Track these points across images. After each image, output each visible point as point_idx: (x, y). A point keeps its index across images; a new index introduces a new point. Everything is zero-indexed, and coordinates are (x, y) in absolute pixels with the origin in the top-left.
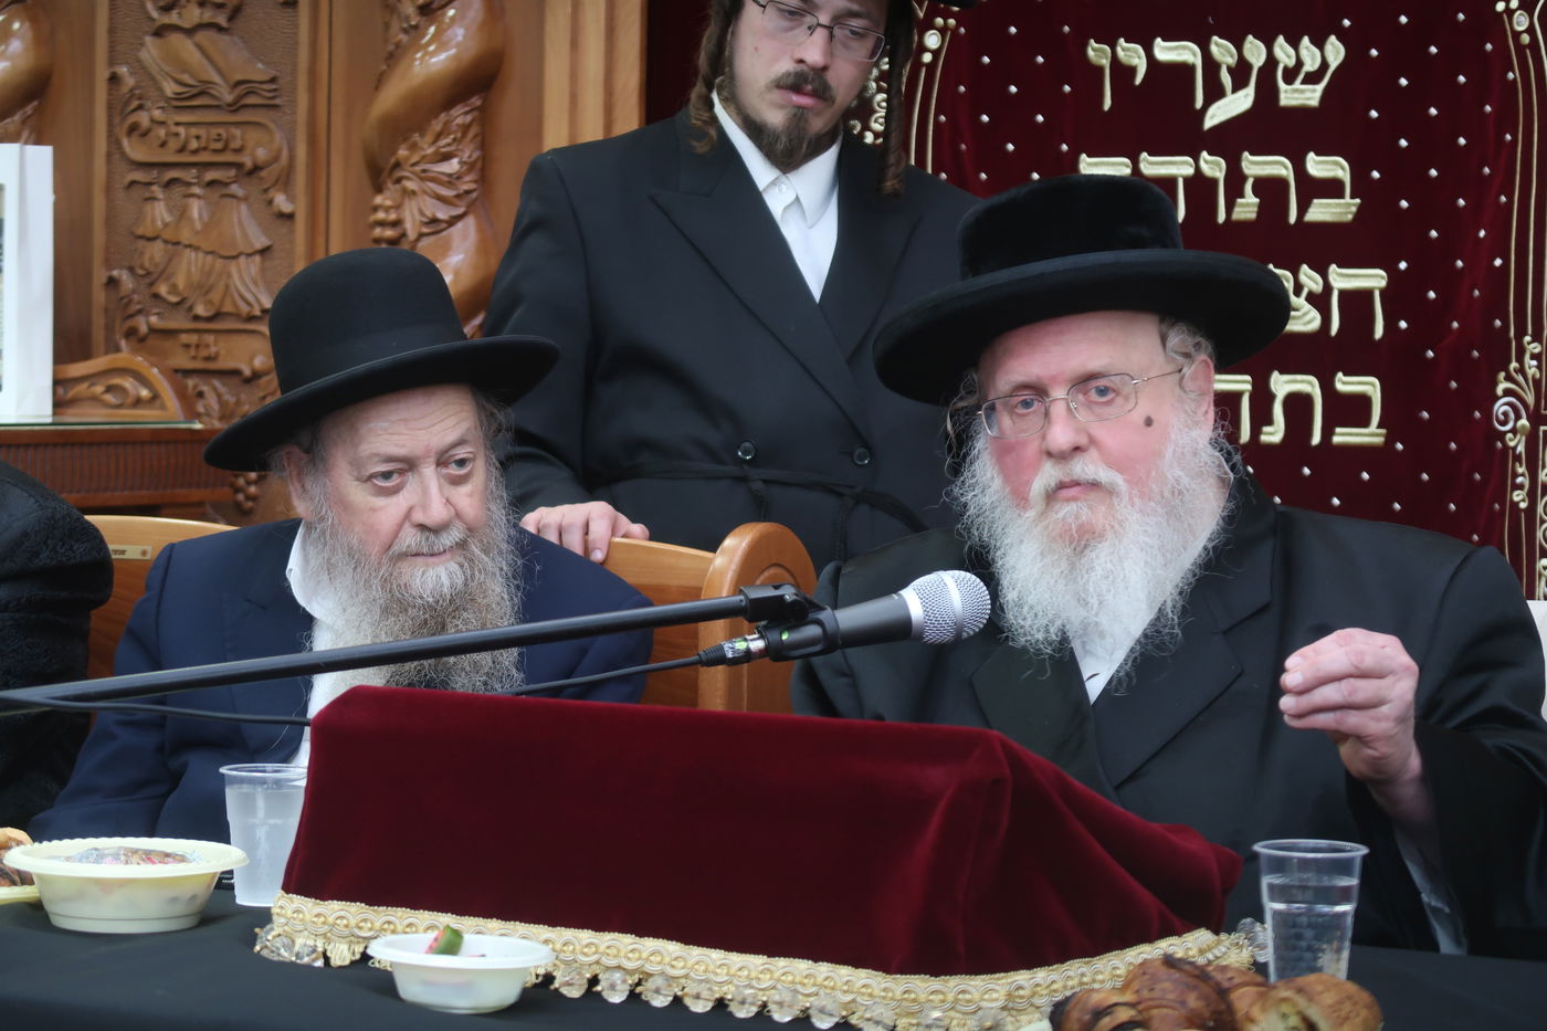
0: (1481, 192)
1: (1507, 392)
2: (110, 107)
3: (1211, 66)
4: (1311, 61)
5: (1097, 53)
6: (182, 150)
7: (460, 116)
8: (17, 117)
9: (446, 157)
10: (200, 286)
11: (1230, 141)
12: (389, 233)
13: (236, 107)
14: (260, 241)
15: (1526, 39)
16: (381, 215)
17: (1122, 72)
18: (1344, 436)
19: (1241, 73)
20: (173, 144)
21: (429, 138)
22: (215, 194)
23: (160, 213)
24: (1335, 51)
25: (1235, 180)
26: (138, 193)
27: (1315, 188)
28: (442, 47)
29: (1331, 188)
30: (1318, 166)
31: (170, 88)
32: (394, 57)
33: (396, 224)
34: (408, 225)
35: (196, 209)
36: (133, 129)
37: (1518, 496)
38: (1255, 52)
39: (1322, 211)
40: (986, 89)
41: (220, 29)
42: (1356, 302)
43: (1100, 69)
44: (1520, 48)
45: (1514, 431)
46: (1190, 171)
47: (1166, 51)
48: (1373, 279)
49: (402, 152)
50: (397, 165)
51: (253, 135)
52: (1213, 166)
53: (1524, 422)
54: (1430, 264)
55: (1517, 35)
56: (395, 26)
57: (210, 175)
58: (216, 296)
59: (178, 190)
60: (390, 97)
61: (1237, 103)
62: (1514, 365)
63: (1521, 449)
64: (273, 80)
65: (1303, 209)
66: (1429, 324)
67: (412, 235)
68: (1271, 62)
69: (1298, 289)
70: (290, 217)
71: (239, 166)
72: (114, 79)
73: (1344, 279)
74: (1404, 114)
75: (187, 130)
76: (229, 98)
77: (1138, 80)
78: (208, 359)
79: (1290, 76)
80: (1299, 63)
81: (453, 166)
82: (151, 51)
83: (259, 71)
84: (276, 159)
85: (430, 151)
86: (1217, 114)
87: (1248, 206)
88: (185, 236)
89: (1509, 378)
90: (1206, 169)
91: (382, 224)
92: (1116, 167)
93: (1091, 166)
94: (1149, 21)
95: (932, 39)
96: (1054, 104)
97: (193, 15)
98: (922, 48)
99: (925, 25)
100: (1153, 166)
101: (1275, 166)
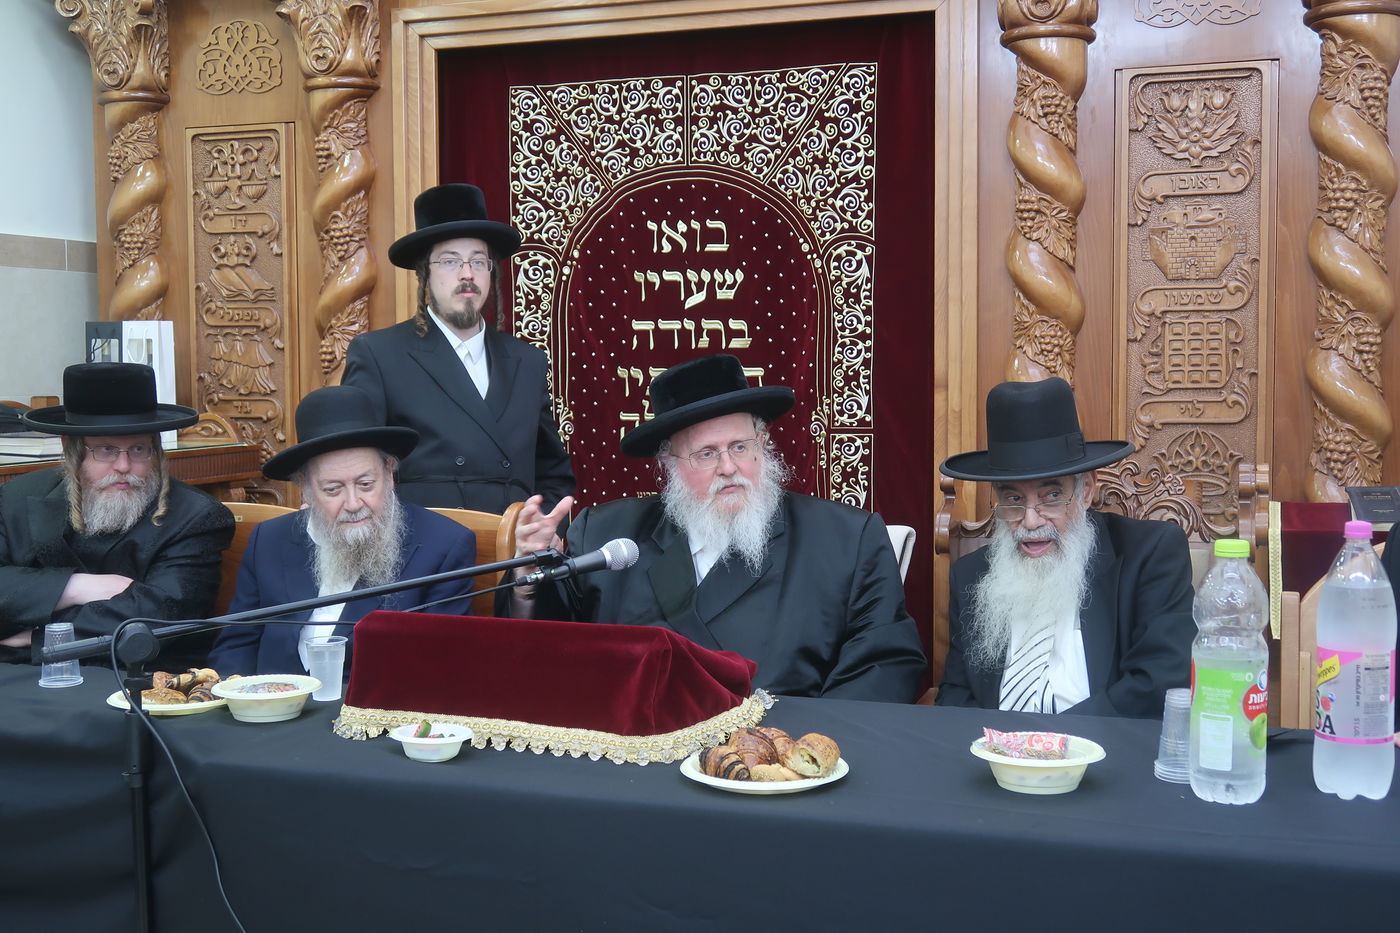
0: (802, 334)
1: (816, 420)
2: (197, 301)
3: (687, 282)
4: (730, 280)
5: (638, 277)
6: (231, 320)
7: (359, 305)
8: (154, 306)
9: (353, 323)
10: (242, 381)
12: (329, 357)
14: (269, 360)
15: (820, 271)
16: (325, 349)
17: (649, 285)
19: (700, 285)
20: (227, 317)
21: (345, 315)
22: (247, 339)
23: (222, 348)
24: (740, 276)
25: (699, 330)
26: (210, 339)
27: (733, 334)
28: (350, 275)
29: (740, 334)
30: (734, 324)
31: (225, 293)
32: (328, 279)
33: (331, 353)
34: (337, 353)
35: (238, 345)
36: (208, 310)
37: (822, 463)
38: (706, 276)
39: (736, 343)
40: (591, 293)
41: (247, 266)
43: (641, 283)
44: (818, 275)
45: (819, 436)
46: (680, 327)
47: (668, 276)
48: (758, 372)
49: (333, 322)
50: (331, 327)
51: (263, 314)
52: (690, 325)
53: (823, 432)
54: (782, 365)
55: (816, 269)
56: (328, 265)
57: (244, 331)
58: (249, 385)
59: (230, 338)
60: (327, 298)
61: (698, 298)
62: (819, 408)
63: (823, 443)
64: (272, 289)
65: (728, 343)
67: (339, 358)
68: (713, 280)
70: (283, 349)
71: (258, 327)
72: (198, 288)
74: (769, 301)
75: (233, 311)
76: (252, 297)
77: (656, 289)
78: (247, 413)
79: (721, 286)
80: (725, 281)
81: (356, 327)
82: (215, 275)
83: (266, 285)
84: (275, 324)
85: (346, 321)
86: (691, 302)
87: (704, 342)
88: (234, 358)
89: (817, 414)
90: (687, 326)
91: (325, 353)
92: (648, 326)
93: (637, 325)
94: (661, 263)
95: (566, 270)
96: (620, 299)
97: (234, 260)
98: (562, 274)
99: (563, 264)
100: (664, 325)
101: (717, 325)
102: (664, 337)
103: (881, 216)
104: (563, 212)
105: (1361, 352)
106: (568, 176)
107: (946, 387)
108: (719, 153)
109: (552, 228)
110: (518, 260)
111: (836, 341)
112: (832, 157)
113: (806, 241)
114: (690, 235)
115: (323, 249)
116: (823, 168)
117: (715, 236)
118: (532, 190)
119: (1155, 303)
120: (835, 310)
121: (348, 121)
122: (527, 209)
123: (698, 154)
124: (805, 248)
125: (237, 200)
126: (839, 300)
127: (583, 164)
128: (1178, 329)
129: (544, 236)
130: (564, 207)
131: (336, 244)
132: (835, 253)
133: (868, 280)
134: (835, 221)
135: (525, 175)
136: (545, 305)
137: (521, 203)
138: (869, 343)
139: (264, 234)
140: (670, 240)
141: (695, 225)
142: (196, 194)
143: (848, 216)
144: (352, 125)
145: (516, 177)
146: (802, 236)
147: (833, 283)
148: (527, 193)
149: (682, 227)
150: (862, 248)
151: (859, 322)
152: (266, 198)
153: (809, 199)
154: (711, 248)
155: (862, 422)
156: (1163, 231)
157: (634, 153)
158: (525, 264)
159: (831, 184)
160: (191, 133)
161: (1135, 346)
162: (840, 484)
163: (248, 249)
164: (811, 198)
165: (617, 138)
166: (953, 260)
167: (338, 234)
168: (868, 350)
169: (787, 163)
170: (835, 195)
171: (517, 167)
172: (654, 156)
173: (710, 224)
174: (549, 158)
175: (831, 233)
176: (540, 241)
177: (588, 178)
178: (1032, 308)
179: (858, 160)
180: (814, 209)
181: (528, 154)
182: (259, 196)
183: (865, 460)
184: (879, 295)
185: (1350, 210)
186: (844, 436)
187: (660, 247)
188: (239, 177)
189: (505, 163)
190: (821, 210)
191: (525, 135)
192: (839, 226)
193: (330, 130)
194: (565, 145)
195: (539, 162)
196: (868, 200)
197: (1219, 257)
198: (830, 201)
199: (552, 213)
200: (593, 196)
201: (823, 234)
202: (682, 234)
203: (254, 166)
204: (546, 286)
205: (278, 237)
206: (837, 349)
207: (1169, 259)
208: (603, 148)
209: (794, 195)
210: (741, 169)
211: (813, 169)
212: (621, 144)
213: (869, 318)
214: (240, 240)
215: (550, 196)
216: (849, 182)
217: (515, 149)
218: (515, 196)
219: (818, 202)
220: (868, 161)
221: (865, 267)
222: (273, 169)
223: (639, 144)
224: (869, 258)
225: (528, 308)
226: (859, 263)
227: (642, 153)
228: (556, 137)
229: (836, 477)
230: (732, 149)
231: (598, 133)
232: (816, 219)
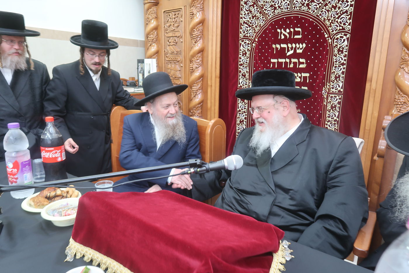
0: (323, 64)
1: (324, 90)
2: (164, 54)
3: (288, 47)
4: (301, 47)
5: (274, 46)
6: (171, 59)
7: (199, 55)
8: (155, 55)
9: (198, 60)
10: (173, 74)
11: (290, 57)
12: (192, 69)
13: (177, 54)
14: (179, 69)
15: (330, 43)
16: (191, 67)
17: (277, 48)
19: (292, 48)
20: (171, 58)
21: (196, 57)
22: (175, 64)
23: (169, 66)
24: (304, 45)
25: (290, 62)
26: (167, 64)
27: (300, 63)
28: (197, 47)
29: (303, 63)
30: (302, 60)
31: (170, 52)
32: (192, 48)
33: (192, 68)
34: (194, 68)
35: (173, 65)
36: (167, 57)
37: (325, 103)
38: (294, 45)
39: (301, 66)
40: (260, 51)
41: (175, 45)
42: (305, 78)
43: (274, 48)
44: (330, 45)
45: (325, 95)
46: (285, 61)
47: (282, 46)
48: (307, 75)
49: (193, 59)
50: (192, 61)
51: (178, 57)
52: (288, 60)
53: (326, 94)
54: (315, 73)
55: (329, 43)
56: (192, 44)
57: (174, 62)
58: (175, 75)
59: (171, 63)
60: (191, 53)
61: (291, 52)
62: (326, 86)
63: (326, 97)
64: (180, 51)
65: (299, 66)
66: (314, 81)
67: (194, 69)
68: (296, 47)
69: (298, 76)
70: (182, 67)
71: (177, 61)
72: (165, 51)
73: (304, 75)
74: (313, 53)
75: (171, 57)
76: (176, 53)
77: (279, 49)
78: (174, 82)
79: (298, 49)
80: (300, 47)
81: (199, 61)
82: (168, 48)
83: (179, 50)
84: (181, 60)
85: (196, 59)
86: (289, 54)
87: (292, 66)
88: (172, 69)
89: (325, 88)
90: (287, 61)
92: (275, 61)
93: (272, 60)
94: (280, 42)
95: (254, 45)
96: (268, 53)
97: (172, 44)
98: (253, 46)
99: (253, 43)
100: (280, 60)
101: (296, 60)
102: (280, 64)
103: (354, 25)
104: (254, 28)
106: (256, 17)
107: (371, 81)
108: (301, 7)
109: (251, 33)
110: (241, 42)
111: (333, 65)
112: (339, 5)
113: (327, 34)
114: (290, 33)
115: (192, 40)
116: (335, 9)
117: (298, 33)
118: (246, 22)
120: (334, 55)
122: (244, 27)
123: (294, 8)
124: (326, 36)
125: (173, 28)
126: (336, 52)
127: (260, 13)
129: (248, 35)
130: (254, 26)
131: (194, 38)
132: (336, 37)
133: (347, 46)
134: (337, 26)
135: (244, 17)
136: (248, 55)
137: (243, 25)
138: (345, 66)
139: (179, 37)
140: (284, 35)
141: (292, 30)
142: (164, 27)
143: (342, 25)
144: (199, 5)
145: (242, 18)
146: (326, 32)
147: (334, 47)
148: (244, 22)
149: (288, 31)
150: (346, 35)
151: (342, 59)
152: (179, 27)
153: (329, 20)
154: (296, 37)
155: (339, 91)
157: (275, 8)
158: (243, 43)
159: (337, 14)
160: (163, 11)
162: (330, 110)
163: (175, 41)
164: (330, 19)
165: (270, 4)
166: (380, 38)
167: (194, 35)
168: (344, 68)
169: (323, 8)
170: (338, 18)
171: (242, 15)
172: (281, 9)
173: (297, 29)
174: (251, 12)
175: (336, 31)
176: (247, 36)
177: (261, 17)
179: (348, 5)
180: (331, 23)
181: (245, 11)
182: (178, 26)
183: (339, 103)
184: (350, 51)
186: (333, 95)
187: (281, 37)
188: (174, 22)
189: (239, 13)
190: (333, 23)
191: (245, 5)
192: (338, 28)
193: (193, 7)
194: (256, 7)
195: (248, 13)
196: (350, 19)
198: (336, 20)
199: (251, 28)
200: (262, 22)
201: (333, 31)
202: (288, 33)
203: (177, 18)
204: (248, 49)
205: (182, 37)
206: (334, 68)
208: (266, 7)
209: (324, 19)
210: (308, 11)
211: (332, 10)
212: (272, 6)
213: (345, 58)
214: (173, 38)
215: (251, 23)
216: (343, 13)
217: (242, 10)
218: (241, 23)
219: (332, 21)
220: (351, 6)
221: (346, 42)
222: (181, 18)
223: (277, 6)
224: (348, 39)
225: (243, 55)
226: (344, 40)
227: (277, 8)
228: (253, 6)
229: (329, 107)
230: (305, 5)
231: (265, 3)
232: (331, 26)
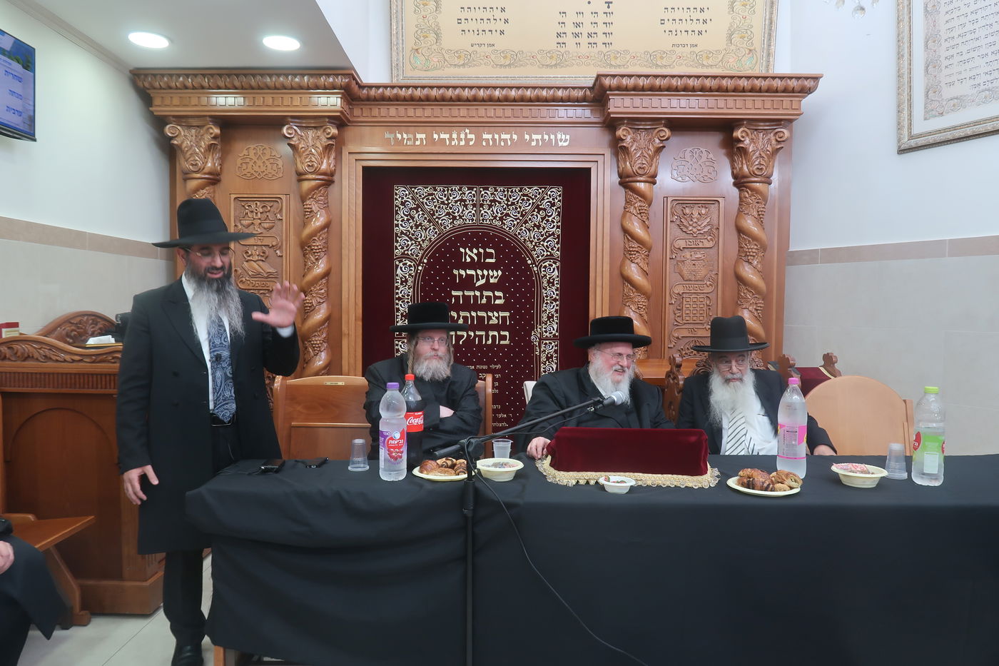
0: (528, 299)
1: (534, 334)
3: (477, 275)
4: (495, 274)
5: (455, 272)
7: (324, 281)
9: (321, 289)
11: (481, 289)
12: (310, 305)
13: (267, 278)
17: (461, 276)
18: (502, 342)
19: (483, 276)
21: (318, 285)
24: (500, 273)
25: (482, 296)
27: (497, 298)
28: (319, 268)
29: (499, 297)
30: (497, 294)
31: (251, 273)
32: (310, 269)
33: (311, 303)
34: (313, 303)
37: (537, 353)
38: (485, 272)
39: (498, 302)
40: (432, 278)
41: (263, 261)
42: (504, 318)
43: (456, 275)
44: (535, 274)
45: (535, 341)
46: (473, 294)
47: (469, 272)
48: (507, 314)
49: (312, 288)
50: (311, 291)
52: (478, 293)
53: (537, 340)
54: (517, 311)
55: (535, 271)
56: (310, 262)
57: (261, 292)
60: (309, 277)
61: (482, 282)
62: (535, 329)
63: (537, 344)
64: (277, 272)
65: (494, 301)
66: (517, 322)
67: (314, 305)
68: (488, 274)
69: (494, 316)
73: (502, 314)
74: (512, 284)
76: (266, 276)
77: (463, 277)
79: (492, 277)
80: (493, 275)
81: (323, 291)
82: (246, 265)
83: (273, 270)
85: (318, 288)
86: (478, 284)
87: (484, 301)
89: (534, 332)
90: (477, 294)
91: (308, 303)
92: (460, 293)
93: (454, 293)
94: (466, 266)
95: (420, 268)
96: (446, 281)
97: (256, 258)
98: (418, 269)
99: (418, 265)
100: (467, 293)
101: (490, 294)
102: (466, 298)
103: (563, 250)
104: (419, 242)
105: (757, 310)
106: (422, 226)
108: (492, 220)
109: (414, 249)
110: (397, 263)
111: (544, 301)
112: (543, 224)
113: (530, 259)
114: (478, 255)
115: (304, 255)
116: (538, 229)
117: (489, 255)
118: (405, 232)
119: (679, 290)
120: (544, 288)
121: (321, 196)
122: (402, 240)
123: (483, 220)
124: (529, 262)
125: (259, 230)
126: (545, 284)
127: (429, 221)
128: (688, 300)
129: (410, 252)
130: (419, 240)
131: (314, 253)
132: (543, 265)
133: (558, 277)
134: (544, 251)
135: (401, 225)
136: (410, 283)
137: (400, 237)
138: (558, 303)
139: (273, 246)
140: (469, 256)
141: (481, 250)
142: (236, 226)
143: (550, 250)
144: (322, 198)
145: (397, 225)
146: (528, 257)
147: (543, 277)
148: (402, 233)
149: (475, 251)
150: (555, 263)
151: (554, 294)
152: (274, 229)
153: (532, 242)
154: (488, 260)
155: (554, 335)
156: (683, 261)
157: (454, 218)
158: (401, 265)
159: (542, 236)
160: (233, 196)
161: (671, 306)
162: (545, 362)
163: (264, 253)
164: (533, 241)
165: (446, 211)
166: (599, 269)
167: (316, 248)
168: (557, 305)
169: (522, 226)
170: (544, 240)
171: (398, 221)
172: (463, 220)
173: (488, 250)
174: (413, 218)
175: (542, 256)
176: (408, 254)
177: (432, 228)
178: (634, 290)
179: (554, 226)
180: (534, 246)
181: (403, 215)
182: (271, 228)
183: (556, 351)
184: (562, 282)
185: (754, 256)
186: (548, 342)
187: (466, 259)
188: (259, 219)
189: (391, 219)
190: (537, 247)
191: (402, 207)
192: (545, 253)
193: (312, 200)
194: (421, 213)
195: (408, 220)
196: (558, 243)
197: (703, 272)
198: (542, 243)
199: (414, 242)
200: (434, 236)
201: (538, 257)
202: (475, 254)
203: (268, 214)
204: (410, 275)
205: (280, 248)
206: (544, 305)
207: (685, 273)
208: (439, 215)
209: (525, 240)
210: (502, 227)
211: (534, 229)
212: (448, 214)
213: (557, 292)
214: (260, 248)
215: (413, 235)
216: (550, 235)
217: (397, 213)
218: (397, 234)
219: (536, 243)
220: (558, 227)
221: (556, 272)
222: (279, 216)
223: (456, 214)
224: (558, 267)
225: (401, 284)
226: (554, 269)
227: (458, 218)
228: (416, 209)
229: (543, 358)
230: (498, 219)
231: (437, 208)
232: (535, 250)
